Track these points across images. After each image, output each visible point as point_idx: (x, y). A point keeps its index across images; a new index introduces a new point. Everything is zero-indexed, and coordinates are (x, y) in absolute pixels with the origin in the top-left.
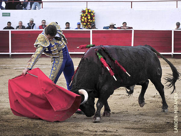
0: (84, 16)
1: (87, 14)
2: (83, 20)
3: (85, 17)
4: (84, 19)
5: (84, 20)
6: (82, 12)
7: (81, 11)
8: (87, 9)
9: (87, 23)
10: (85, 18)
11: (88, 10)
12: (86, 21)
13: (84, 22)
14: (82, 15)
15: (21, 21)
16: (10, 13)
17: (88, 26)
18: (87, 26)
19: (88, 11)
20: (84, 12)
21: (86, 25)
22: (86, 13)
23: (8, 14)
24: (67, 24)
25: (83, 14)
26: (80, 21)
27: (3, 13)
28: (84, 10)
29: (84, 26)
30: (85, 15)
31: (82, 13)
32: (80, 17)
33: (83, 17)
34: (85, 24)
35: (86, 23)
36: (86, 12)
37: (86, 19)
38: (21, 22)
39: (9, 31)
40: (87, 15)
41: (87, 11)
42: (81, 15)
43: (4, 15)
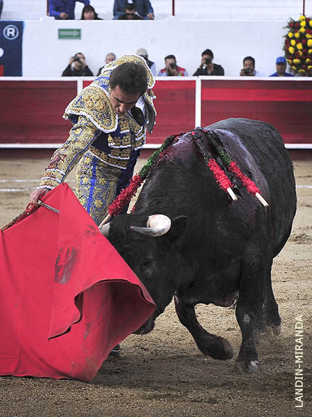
0: (294, 38)
1: (305, 33)
2: (291, 50)
3: (298, 41)
4: (295, 47)
5: (296, 50)
6: (288, 27)
7: (287, 25)
8: (304, 18)
9: (303, 59)
10: (297, 43)
11: (308, 20)
12: (301, 53)
13: (295, 55)
14: (290, 35)
15: (112, 52)
16: (79, 31)
17: (306, 69)
18: (304, 66)
19: (307, 24)
20: (294, 26)
21: (302, 64)
22: (302, 30)
23: (75, 33)
24: (247, 62)
25: (293, 33)
26: (283, 54)
27: (60, 30)
28: (296, 21)
29: (294, 68)
30: (297, 35)
31: (288, 30)
32: (284, 42)
33: (293, 42)
34: (296, 61)
35: (300, 58)
36: (300, 27)
37: (300, 46)
38: (113, 54)
39: (76, 82)
40: (302, 35)
41: (303, 24)
42: (287, 36)
43: (64, 34)
